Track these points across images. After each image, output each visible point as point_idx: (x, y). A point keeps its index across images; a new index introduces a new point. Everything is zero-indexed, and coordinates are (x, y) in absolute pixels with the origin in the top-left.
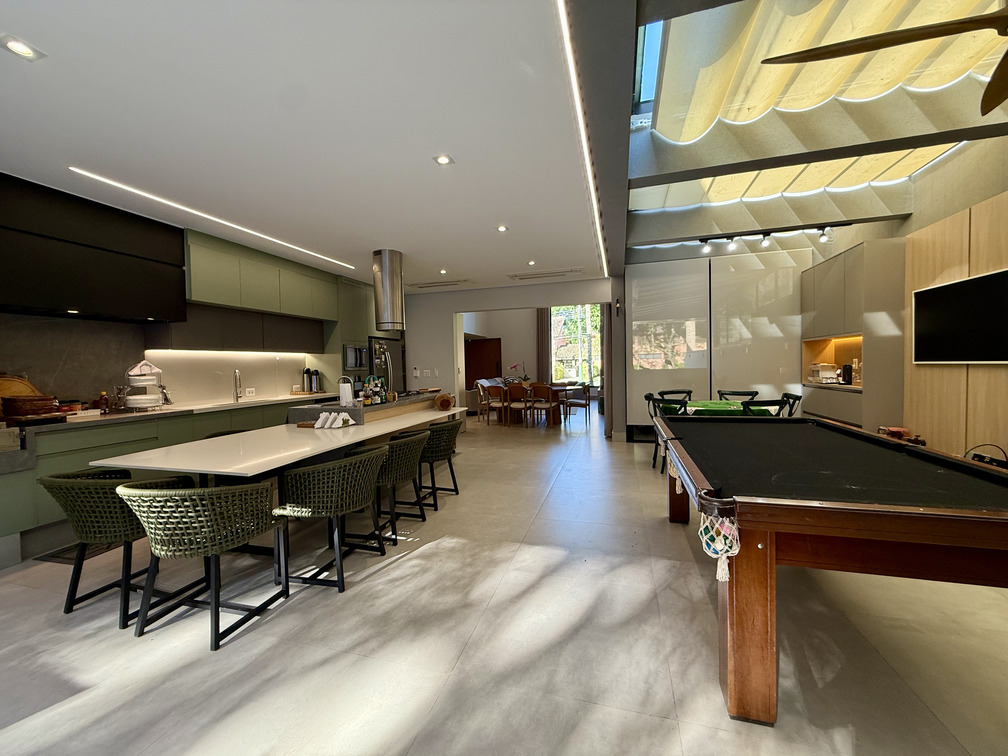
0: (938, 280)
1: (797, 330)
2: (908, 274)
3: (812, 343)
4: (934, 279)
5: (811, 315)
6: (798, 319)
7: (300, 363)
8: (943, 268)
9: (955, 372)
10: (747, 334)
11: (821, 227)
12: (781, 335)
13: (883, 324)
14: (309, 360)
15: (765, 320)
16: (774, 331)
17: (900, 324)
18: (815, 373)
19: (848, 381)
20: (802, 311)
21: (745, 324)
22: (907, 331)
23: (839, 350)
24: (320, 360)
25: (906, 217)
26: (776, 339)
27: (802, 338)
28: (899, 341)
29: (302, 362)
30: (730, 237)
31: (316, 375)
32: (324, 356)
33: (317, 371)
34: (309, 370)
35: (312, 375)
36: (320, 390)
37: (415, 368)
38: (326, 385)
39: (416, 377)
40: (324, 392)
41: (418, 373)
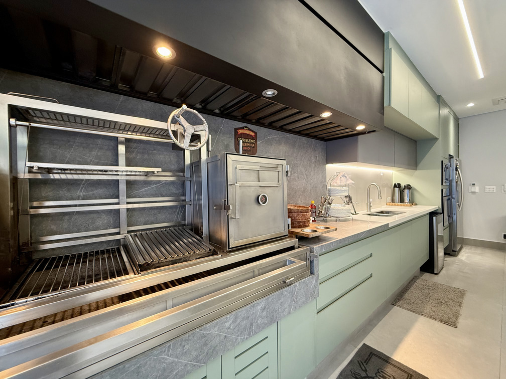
14: (396, 176)
24: (411, 175)
31: (409, 189)
32: (417, 172)
33: (410, 185)
34: (399, 184)
35: (404, 189)
36: (412, 202)
37: (474, 184)
38: (417, 198)
39: (474, 193)
40: (416, 205)
41: (476, 189)
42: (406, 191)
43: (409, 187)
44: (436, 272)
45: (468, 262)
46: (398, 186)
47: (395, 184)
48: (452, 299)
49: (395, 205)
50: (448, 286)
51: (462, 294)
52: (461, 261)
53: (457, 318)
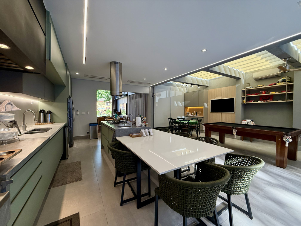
1: (184, 105)
2: (209, 96)
4: (215, 98)
5: (188, 102)
6: (184, 102)
8: (217, 96)
9: (219, 114)
11: (198, 85)
12: (181, 106)
13: (206, 105)
14: (41, 105)
15: (179, 102)
18: (188, 114)
22: (209, 107)
23: (190, 109)
24: (51, 105)
25: (208, 87)
29: (37, 106)
31: (50, 113)
32: (55, 103)
33: (50, 111)
34: (44, 110)
35: (47, 113)
36: (52, 122)
37: (77, 111)
38: (55, 118)
39: (77, 115)
40: (54, 123)
41: (78, 113)
42: (49, 115)
43: (50, 112)
44: (67, 158)
45: (78, 148)
46: (42, 111)
47: (41, 110)
48: (77, 168)
49: (42, 124)
50: (74, 163)
51: (79, 163)
52: (75, 148)
53: (81, 175)
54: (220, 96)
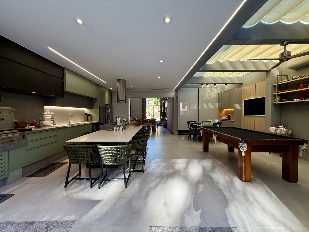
0: (249, 98)
1: (217, 107)
2: (242, 96)
3: (220, 110)
4: (248, 98)
5: (221, 104)
6: (217, 104)
7: (84, 112)
8: (250, 95)
9: (252, 117)
10: (207, 108)
11: (226, 84)
12: (214, 108)
13: (238, 106)
14: (86, 111)
15: (210, 104)
16: (212, 107)
17: (241, 107)
18: (221, 117)
19: (229, 119)
20: (218, 103)
21: (206, 105)
22: (242, 108)
23: (225, 112)
24: (91, 111)
25: (242, 84)
26: (213, 109)
27: (218, 109)
28: (241, 110)
29: (84, 111)
30: (207, 84)
38: (93, 119)
42: (89, 116)
54: (254, 95)
